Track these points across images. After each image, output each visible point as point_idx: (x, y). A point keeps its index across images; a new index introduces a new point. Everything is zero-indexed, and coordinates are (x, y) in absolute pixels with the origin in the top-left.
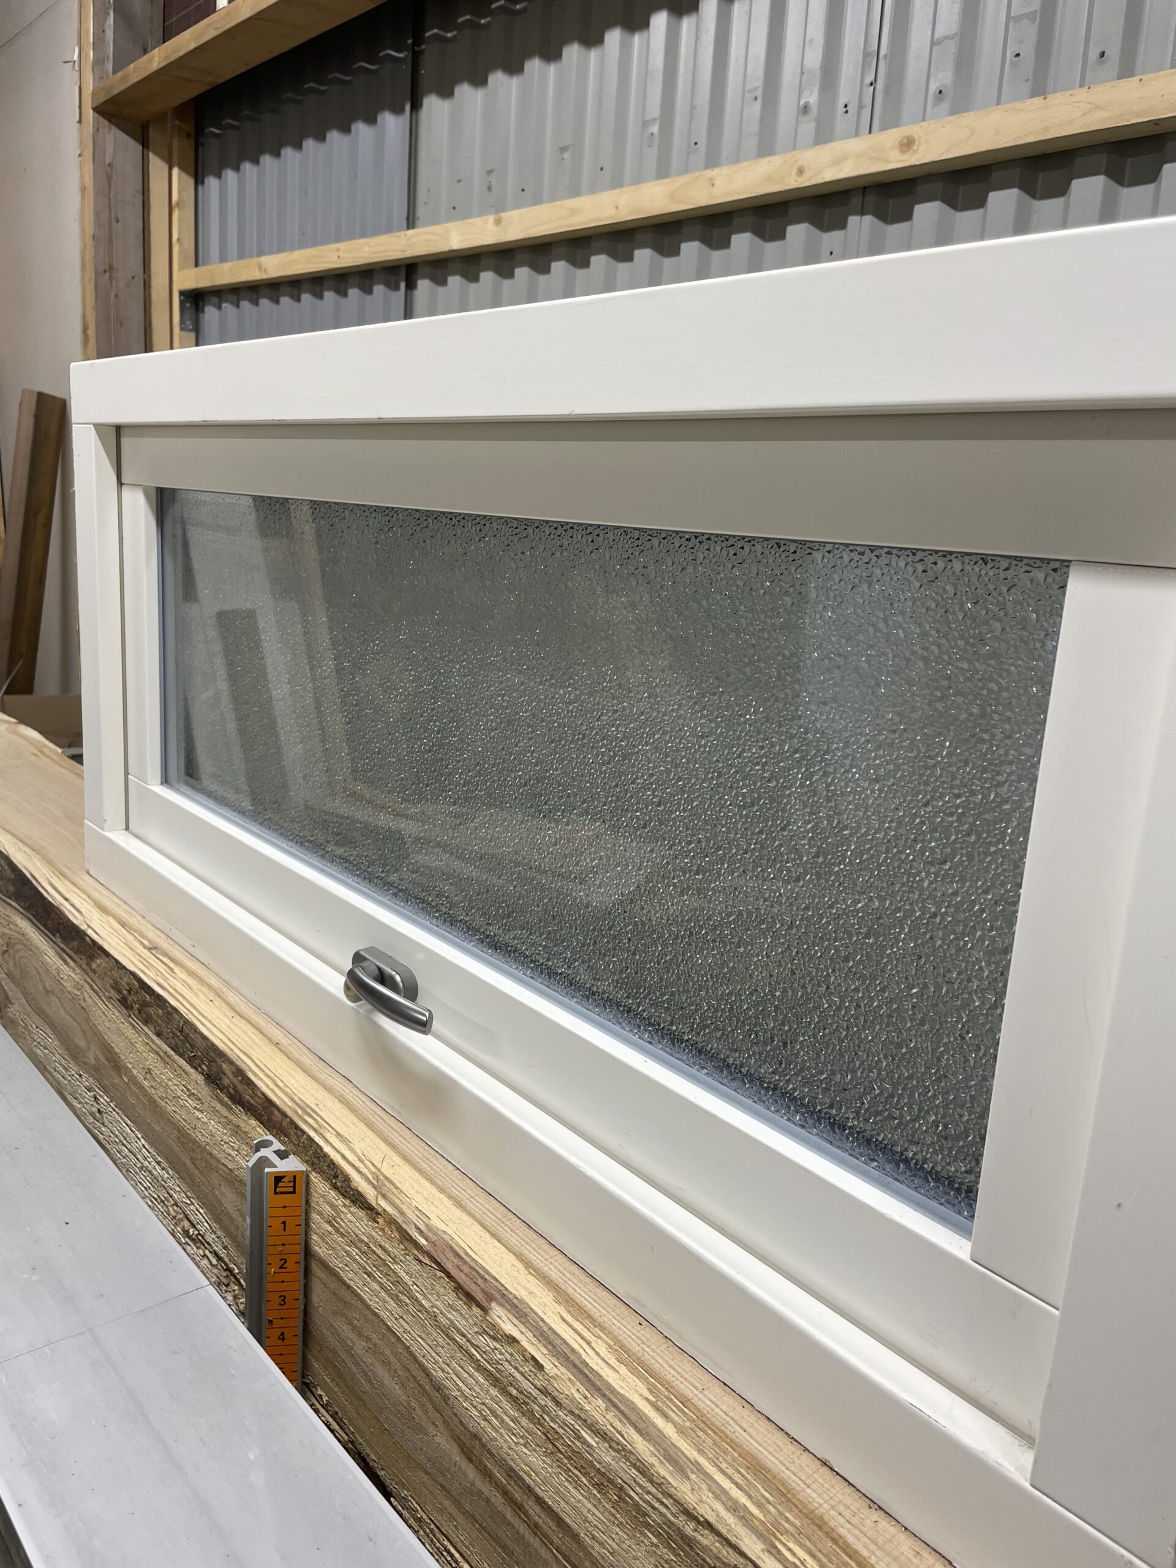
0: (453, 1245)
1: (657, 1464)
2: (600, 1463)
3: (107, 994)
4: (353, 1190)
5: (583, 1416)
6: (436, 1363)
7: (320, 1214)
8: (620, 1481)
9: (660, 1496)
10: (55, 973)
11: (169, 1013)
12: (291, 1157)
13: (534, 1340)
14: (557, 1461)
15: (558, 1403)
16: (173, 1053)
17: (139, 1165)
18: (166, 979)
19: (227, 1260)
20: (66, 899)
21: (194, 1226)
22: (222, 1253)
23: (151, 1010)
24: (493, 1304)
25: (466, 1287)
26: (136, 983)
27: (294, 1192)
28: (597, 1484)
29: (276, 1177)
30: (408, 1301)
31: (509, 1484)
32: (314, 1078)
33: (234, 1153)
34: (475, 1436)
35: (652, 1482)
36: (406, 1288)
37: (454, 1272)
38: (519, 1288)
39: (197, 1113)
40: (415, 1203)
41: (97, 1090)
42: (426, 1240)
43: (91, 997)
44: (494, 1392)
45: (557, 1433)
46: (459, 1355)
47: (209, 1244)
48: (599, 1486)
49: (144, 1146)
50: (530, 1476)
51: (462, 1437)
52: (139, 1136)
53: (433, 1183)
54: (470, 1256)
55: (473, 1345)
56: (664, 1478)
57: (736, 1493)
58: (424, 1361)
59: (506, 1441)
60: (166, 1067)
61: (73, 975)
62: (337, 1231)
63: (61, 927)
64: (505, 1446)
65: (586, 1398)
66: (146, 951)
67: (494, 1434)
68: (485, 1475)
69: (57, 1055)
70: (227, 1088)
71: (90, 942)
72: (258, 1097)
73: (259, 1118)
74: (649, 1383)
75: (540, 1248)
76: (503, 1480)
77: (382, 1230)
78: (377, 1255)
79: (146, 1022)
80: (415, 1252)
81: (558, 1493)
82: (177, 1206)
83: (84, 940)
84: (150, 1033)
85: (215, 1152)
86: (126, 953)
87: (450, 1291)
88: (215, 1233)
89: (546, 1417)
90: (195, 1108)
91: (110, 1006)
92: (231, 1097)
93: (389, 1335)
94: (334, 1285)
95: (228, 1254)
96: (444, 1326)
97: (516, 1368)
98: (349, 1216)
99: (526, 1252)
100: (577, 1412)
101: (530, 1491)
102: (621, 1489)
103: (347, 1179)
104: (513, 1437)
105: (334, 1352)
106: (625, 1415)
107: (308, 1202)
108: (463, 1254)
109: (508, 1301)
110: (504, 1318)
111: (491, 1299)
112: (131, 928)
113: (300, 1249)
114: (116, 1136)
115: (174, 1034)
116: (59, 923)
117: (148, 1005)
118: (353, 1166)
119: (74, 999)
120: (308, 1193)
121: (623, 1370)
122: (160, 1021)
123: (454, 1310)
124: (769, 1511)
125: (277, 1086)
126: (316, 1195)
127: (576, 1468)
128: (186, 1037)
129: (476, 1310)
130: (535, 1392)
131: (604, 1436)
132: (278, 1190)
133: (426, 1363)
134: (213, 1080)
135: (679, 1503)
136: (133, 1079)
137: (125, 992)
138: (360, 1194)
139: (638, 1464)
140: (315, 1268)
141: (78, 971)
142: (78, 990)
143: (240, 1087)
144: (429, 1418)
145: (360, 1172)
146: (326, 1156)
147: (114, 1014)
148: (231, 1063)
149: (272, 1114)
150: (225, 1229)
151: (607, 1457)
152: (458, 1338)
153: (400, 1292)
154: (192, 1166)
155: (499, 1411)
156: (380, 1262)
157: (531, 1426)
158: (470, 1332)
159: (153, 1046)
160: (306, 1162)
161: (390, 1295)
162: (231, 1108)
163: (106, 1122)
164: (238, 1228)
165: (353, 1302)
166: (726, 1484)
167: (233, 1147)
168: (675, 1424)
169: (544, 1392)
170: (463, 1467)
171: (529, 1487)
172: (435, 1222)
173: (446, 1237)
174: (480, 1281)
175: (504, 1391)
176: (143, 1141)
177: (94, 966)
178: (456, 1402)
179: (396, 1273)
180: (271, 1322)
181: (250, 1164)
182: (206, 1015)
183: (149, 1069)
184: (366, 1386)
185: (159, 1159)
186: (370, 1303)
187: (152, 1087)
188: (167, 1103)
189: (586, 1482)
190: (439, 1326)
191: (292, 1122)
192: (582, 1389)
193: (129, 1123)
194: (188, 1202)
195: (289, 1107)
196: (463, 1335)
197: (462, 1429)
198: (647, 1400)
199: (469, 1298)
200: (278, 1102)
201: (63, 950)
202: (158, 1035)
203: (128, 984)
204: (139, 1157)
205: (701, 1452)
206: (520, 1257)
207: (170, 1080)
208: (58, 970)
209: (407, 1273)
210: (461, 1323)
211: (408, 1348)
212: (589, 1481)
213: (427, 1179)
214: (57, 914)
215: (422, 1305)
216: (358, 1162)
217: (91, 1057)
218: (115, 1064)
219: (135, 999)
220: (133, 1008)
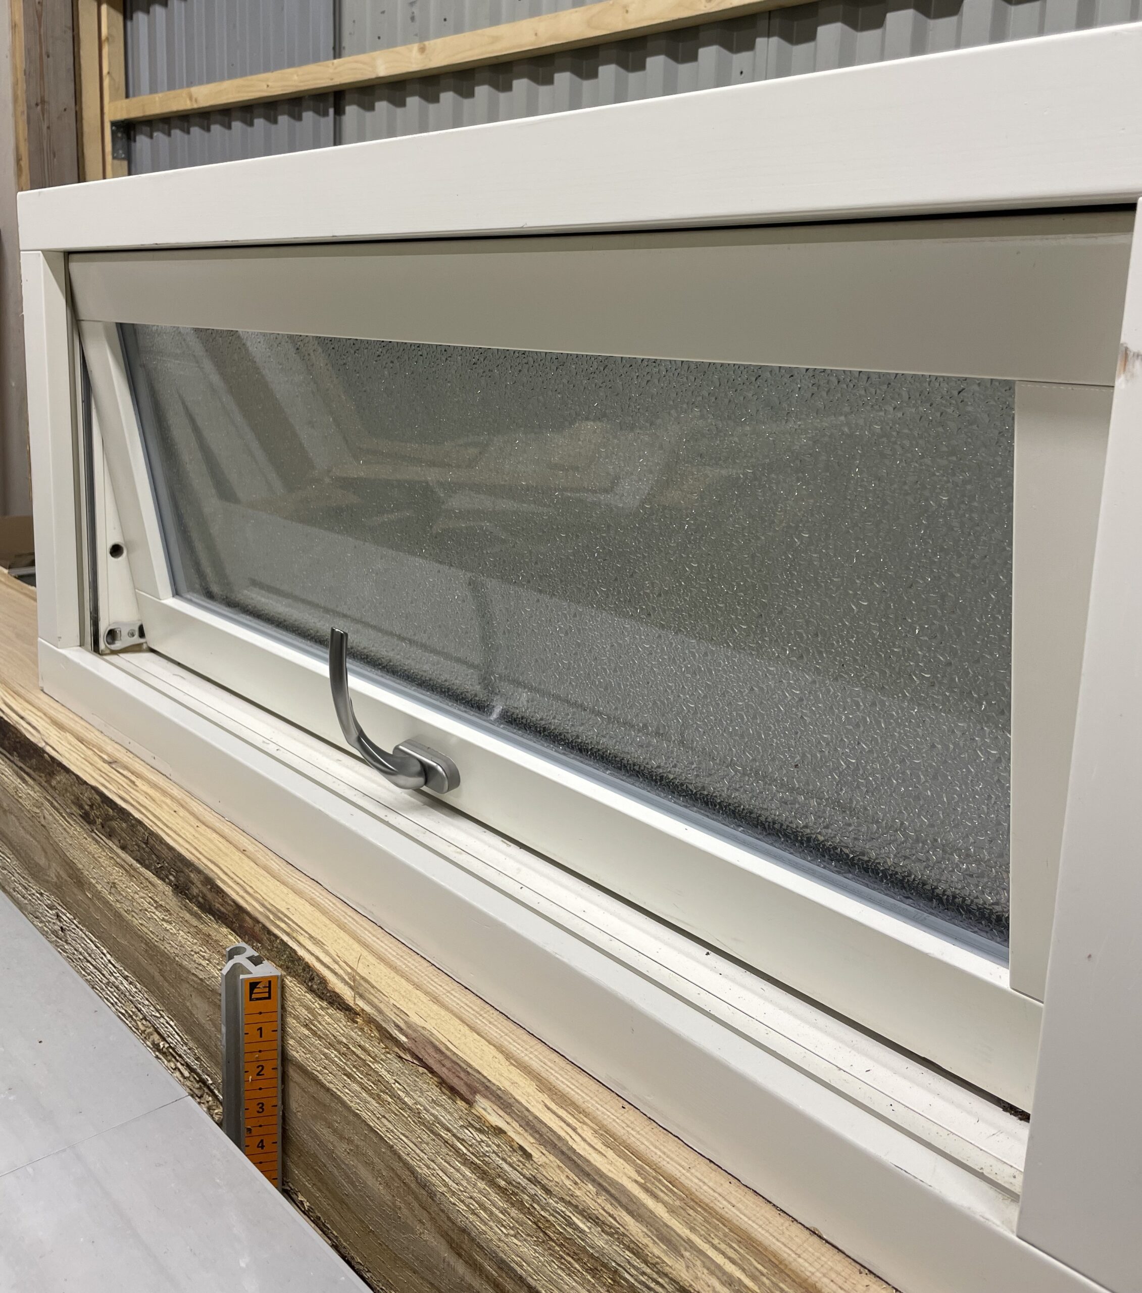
0: (433, 1040)
1: (651, 1245)
2: (593, 1248)
3: (68, 810)
4: (329, 991)
5: (574, 1202)
6: (421, 1160)
7: (297, 1018)
8: (614, 1264)
9: (655, 1276)
10: (12, 792)
11: (133, 826)
12: (265, 962)
13: (520, 1129)
14: (549, 1249)
15: (548, 1191)
16: (139, 865)
17: (105, 981)
18: (127, 792)
19: (199, 1071)
20: (22, 718)
21: (164, 1039)
22: (195, 1065)
23: (114, 824)
24: (478, 1097)
25: (448, 1081)
26: (97, 797)
27: (269, 998)
28: (591, 1269)
29: (251, 984)
30: (390, 1100)
31: (500, 1276)
32: (284, 883)
33: (204, 963)
34: (464, 1231)
35: (646, 1262)
36: (388, 1086)
37: (436, 1067)
38: (502, 1079)
39: (165, 925)
40: (392, 1001)
41: (60, 908)
42: (406, 1036)
43: (51, 814)
44: (481, 1185)
45: (548, 1221)
46: (445, 1150)
47: (180, 1056)
48: (593, 1271)
49: (109, 961)
50: (521, 1266)
51: (450, 1233)
52: (105, 951)
53: (408, 980)
54: (451, 1051)
55: (458, 1139)
56: (658, 1257)
57: (730, 1268)
58: (408, 1159)
59: (495, 1233)
60: (132, 880)
61: (32, 793)
62: (315, 1033)
63: (18, 745)
64: (495, 1238)
65: (576, 1183)
66: (106, 766)
67: (484, 1228)
68: (475, 1270)
69: (16, 875)
70: (196, 897)
71: (49, 759)
72: (228, 904)
73: (230, 926)
74: (636, 1165)
75: (519, 1038)
76: (494, 1272)
77: (362, 1030)
78: (357, 1056)
79: (110, 836)
80: (396, 1049)
81: (551, 1281)
82: (146, 1020)
83: (43, 757)
84: (115, 847)
85: (185, 963)
86: (87, 769)
87: (434, 1086)
88: (186, 1044)
89: (536, 1206)
90: (163, 920)
91: (72, 823)
92: (200, 906)
93: (371, 1135)
94: (313, 1089)
95: (201, 1064)
96: (428, 1122)
97: (503, 1159)
98: (326, 1017)
99: (506, 1043)
100: (568, 1198)
101: (522, 1282)
102: (616, 1271)
103: (323, 981)
104: (503, 1229)
105: (315, 1156)
106: (616, 1199)
107: (283, 1008)
108: (444, 1049)
109: (493, 1093)
110: (489, 1110)
111: (474, 1091)
112: (89, 743)
113: (277, 1055)
114: (81, 953)
115: (139, 846)
116: (15, 742)
117: (112, 819)
118: (328, 967)
119: (34, 817)
120: (283, 998)
121: (610, 1153)
122: (124, 835)
123: (438, 1105)
124: (763, 1283)
125: (247, 892)
126: (292, 999)
127: (568, 1254)
128: (152, 849)
129: (460, 1103)
130: (524, 1182)
131: (595, 1220)
132: (254, 996)
133: (411, 1161)
134: (181, 890)
135: (675, 1281)
136: (98, 895)
137: (87, 807)
138: (337, 996)
139: (632, 1245)
140: (292, 1072)
141: (37, 788)
142: (38, 807)
143: (210, 896)
144: (415, 1216)
145: (336, 974)
146: (300, 959)
147: (76, 830)
148: (199, 872)
149: (243, 920)
150: (197, 1040)
151: (599, 1241)
152: (443, 1133)
153: (381, 1091)
154: (161, 978)
155: (488, 1204)
156: (360, 1063)
157: (521, 1216)
158: (455, 1126)
159: (118, 860)
160: (281, 966)
161: (371, 1095)
162: (201, 918)
163: (70, 939)
164: (210, 1037)
165: (333, 1105)
166: (720, 1259)
167: (203, 957)
168: (665, 1204)
169: (534, 1181)
170: (452, 1263)
171: (521, 1277)
172: (414, 1019)
173: (425, 1033)
174: (462, 1075)
175: (492, 1183)
176: (108, 956)
177: (54, 783)
178: (443, 1198)
179: (377, 1072)
180: (249, 1130)
181: (225, 972)
182: (170, 825)
183: (114, 883)
184: (349, 1189)
185: (126, 973)
186: (351, 1104)
187: (117, 901)
188: (133, 916)
189: (577, 1266)
190: (423, 1122)
191: (264, 927)
192: (572, 1175)
193: (94, 939)
194: (158, 1015)
195: (260, 913)
196: (448, 1130)
197: (450, 1224)
198: (636, 1182)
199: (453, 1092)
200: (249, 908)
201: (21, 768)
202: (123, 848)
203: (90, 799)
204: (105, 972)
205: (692, 1229)
206: (500, 1049)
207: (136, 893)
208: (16, 789)
209: (388, 1072)
210: (445, 1118)
211: (392, 1147)
212: (582, 1267)
213: (402, 977)
214: (13, 733)
215: (405, 1103)
216: (333, 963)
217: (53, 875)
218: (79, 880)
219: (98, 814)
220: (96, 822)
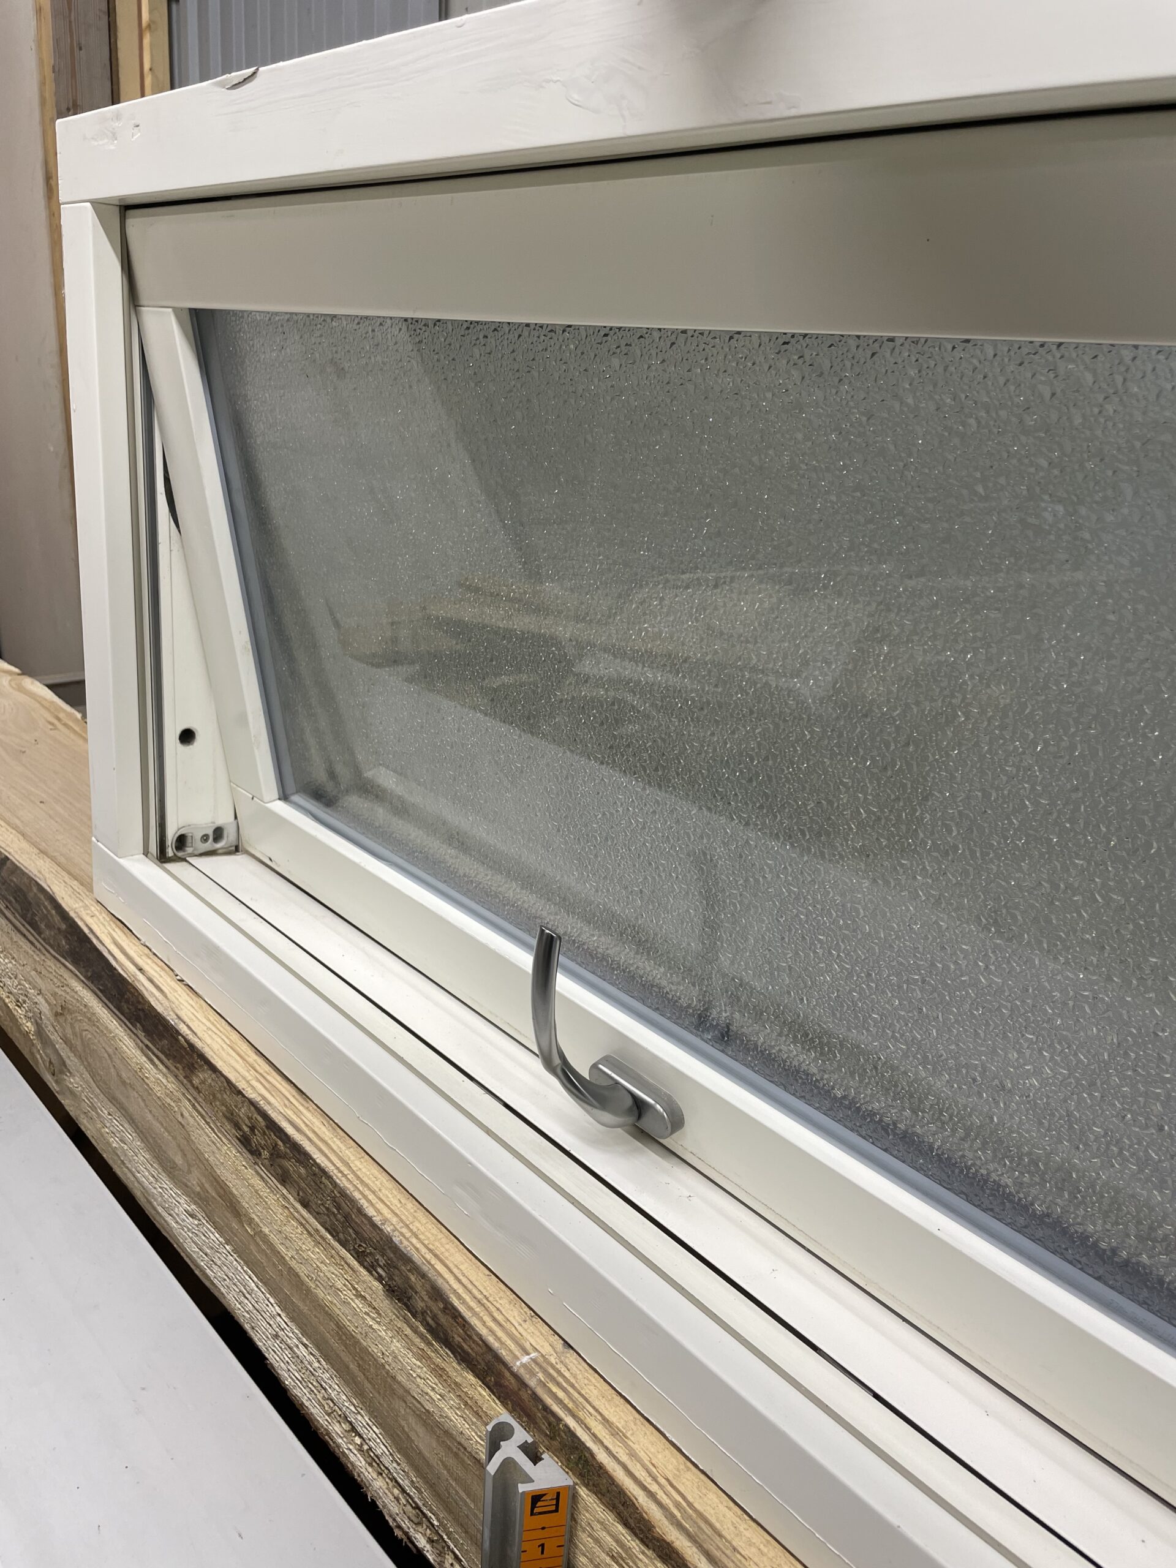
3: (218, 1123)
12: (546, 1455)
27: (556, 1511)
29: (534, 1496)
33: (434, 1395)
39: (370, 1321)
43: (193, 1117)
47: (387, 1469)
49: (279, 1315)
52: (272, 1300)
60: (318, 1247)
61: (164, 1081)
63: (141, 1014)
70: (423, 1313)
73: (480, 1376)
79: (283, 1180)
82: (335, 1404)
84: (292, 1199)
85: (400, 1378)
88: (397, 1463)
90: (367, 1314)
92: (431, 1329)
95: (421, 1495)
115: (327, 1208)
122: (303, 1184)
132: (536, 1510)
134: (398, 1294)
136: (263, 1236)
137: (246, 1129)
138: (673, 1550)
142: (173, 1100)
143: (444, 1319)
146: (601, 1467)
147: (231, 1150)
148: (423, 1276)
149: (503, 1377)
150: (415, 1467)
154: (361, 1374)
159: (296, 1215)
160: (568, 1467)
167: (433, 1388)
176: (278, 1309)
177: (196, 1081)
183: (288, 1236)
185: (305, 1341)
187: (294, 1259)
188: (318, 1288)
191: (535, 1396)
193: (256, 1279)
194: (353, 1408)
202: (304, 1203)
207: (323, 1263)
208: (141, 1067)
217: (194, 1183)
218: (233, 1206)
219: (263, 1142)
220: (260, 1154)
